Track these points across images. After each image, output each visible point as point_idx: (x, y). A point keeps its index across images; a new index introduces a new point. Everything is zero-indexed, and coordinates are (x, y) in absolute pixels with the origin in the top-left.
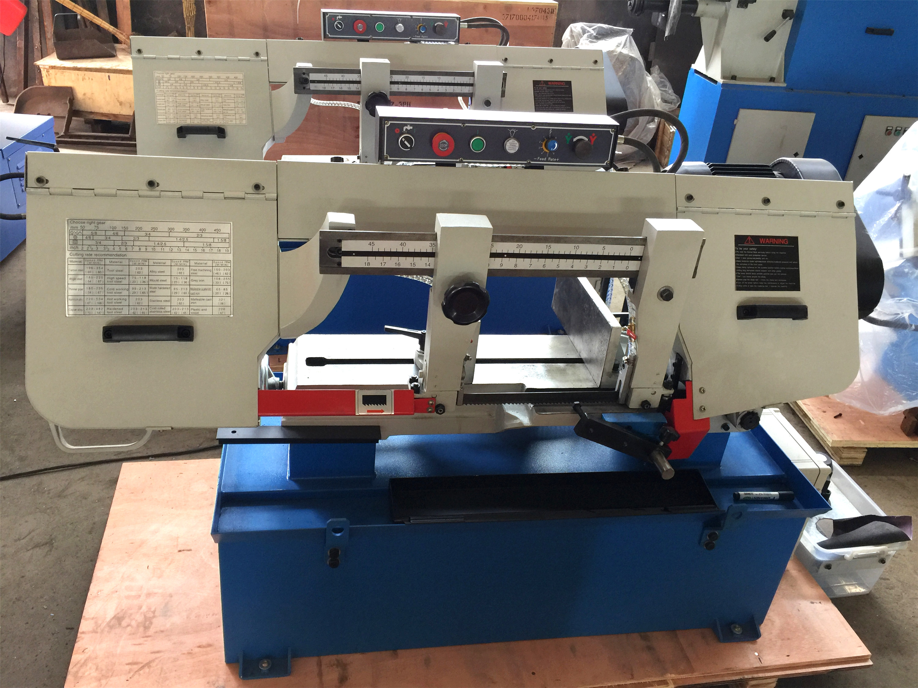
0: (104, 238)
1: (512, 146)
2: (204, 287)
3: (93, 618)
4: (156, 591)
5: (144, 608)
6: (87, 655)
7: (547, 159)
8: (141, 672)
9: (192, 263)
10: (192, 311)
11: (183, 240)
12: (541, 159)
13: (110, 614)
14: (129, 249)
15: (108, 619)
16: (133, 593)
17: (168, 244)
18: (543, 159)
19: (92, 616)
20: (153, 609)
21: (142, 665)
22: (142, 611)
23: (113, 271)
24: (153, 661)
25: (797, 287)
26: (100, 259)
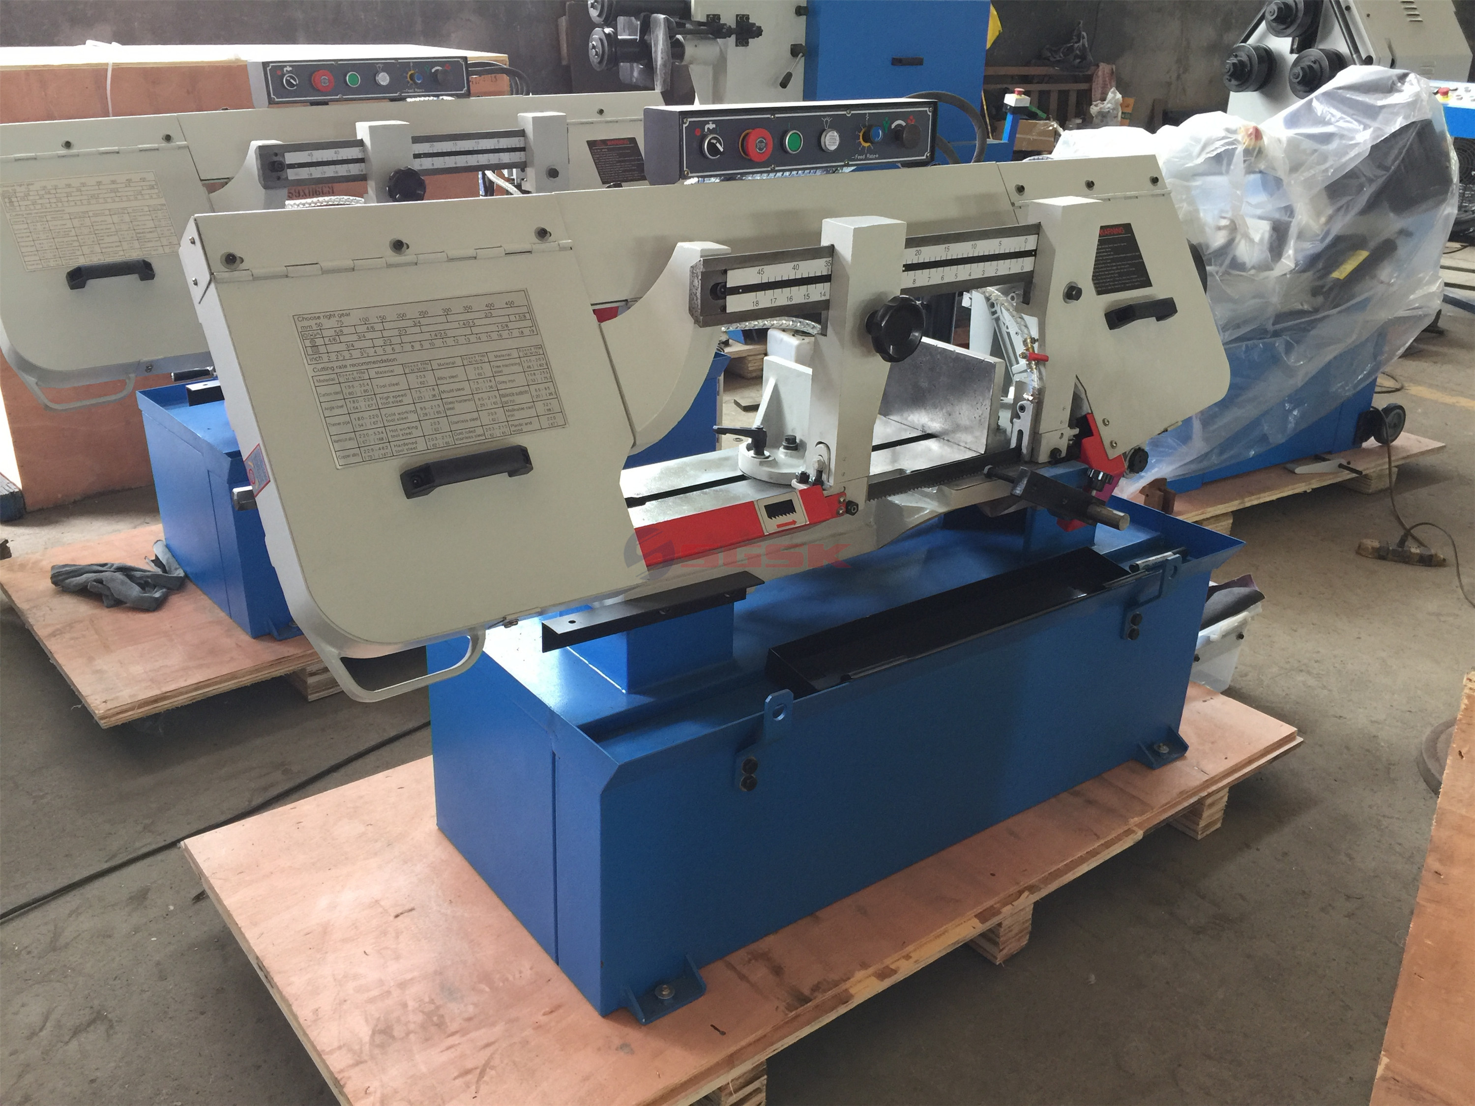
0: (355, 337)
1: (831, 140)
2: (518, 390)
3: (340, 1048)
4: (409, 976)
5: (411, 1004)
6: (378, 1095)
7: (866, 156)
8: (486, 1078)
9: (491, 356)
10: (513, 428)
11: (467, 324)
12: (859, 157)
13: (364, 1032)
14: (398, 348)
15: (366, 1039)
16: (375, 993)
17: (450, 334)
18: (861, 157)
19: (336, 1044)
20: (427, 999)
21: (478, 1070)
22: (410, 1008)
23: (384, 386)
24: (491, 1058)
25: (1147, 283)
26: (360, 372)
